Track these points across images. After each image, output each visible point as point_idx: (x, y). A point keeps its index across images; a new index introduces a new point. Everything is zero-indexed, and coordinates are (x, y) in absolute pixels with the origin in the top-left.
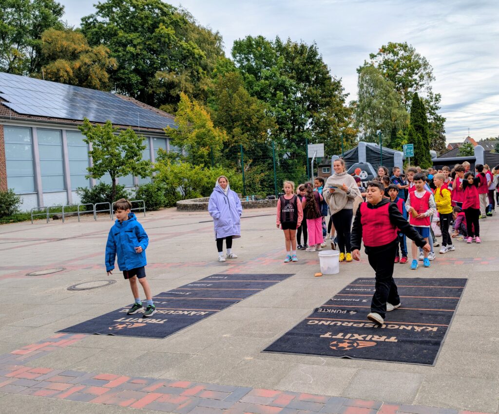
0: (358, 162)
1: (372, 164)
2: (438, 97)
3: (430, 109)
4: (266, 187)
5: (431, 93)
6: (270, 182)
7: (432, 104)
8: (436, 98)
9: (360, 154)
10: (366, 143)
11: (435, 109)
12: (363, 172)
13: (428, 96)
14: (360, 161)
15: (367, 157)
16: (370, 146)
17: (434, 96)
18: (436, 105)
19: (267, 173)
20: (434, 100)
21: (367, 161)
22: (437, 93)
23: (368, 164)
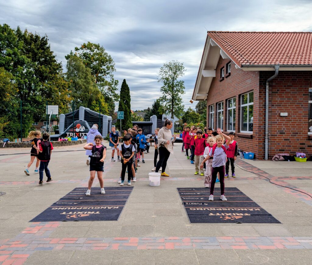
0: (78, 120)
1: (88, 121)
2: (117, 82)
3: (112, 89)
4: (7, 133)
5: (113, 79)
6: (10, 130)
7: (112, 86)
8: (115, 83)
9: (80, 115)
10: (84, 108)
11: (114, 89)
12: (82, 127)
13: (111, 80)
14: (80, 119)
15: (85, 117)
16: (87, 110)
17: (114, 81)
18: (115, 87)
19: (8, 123)
20: (114, 83)
21: (85, 119)
22: (116, 80)
23: (86, 121)
